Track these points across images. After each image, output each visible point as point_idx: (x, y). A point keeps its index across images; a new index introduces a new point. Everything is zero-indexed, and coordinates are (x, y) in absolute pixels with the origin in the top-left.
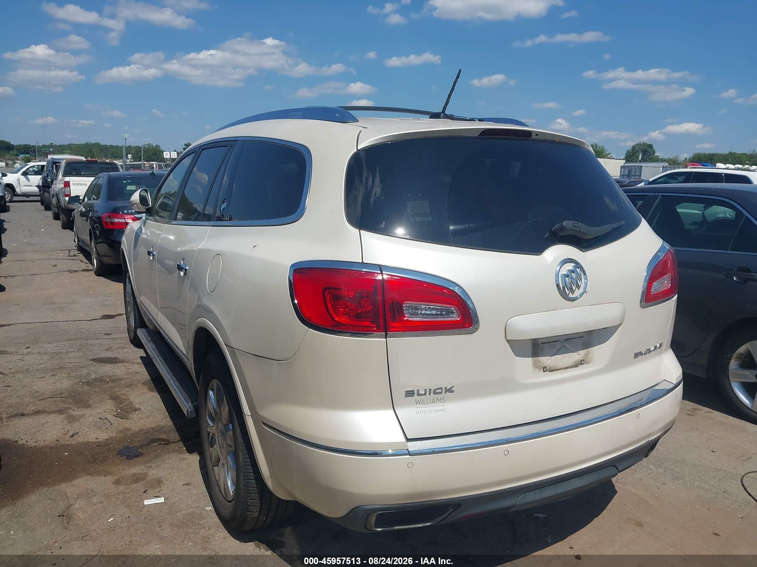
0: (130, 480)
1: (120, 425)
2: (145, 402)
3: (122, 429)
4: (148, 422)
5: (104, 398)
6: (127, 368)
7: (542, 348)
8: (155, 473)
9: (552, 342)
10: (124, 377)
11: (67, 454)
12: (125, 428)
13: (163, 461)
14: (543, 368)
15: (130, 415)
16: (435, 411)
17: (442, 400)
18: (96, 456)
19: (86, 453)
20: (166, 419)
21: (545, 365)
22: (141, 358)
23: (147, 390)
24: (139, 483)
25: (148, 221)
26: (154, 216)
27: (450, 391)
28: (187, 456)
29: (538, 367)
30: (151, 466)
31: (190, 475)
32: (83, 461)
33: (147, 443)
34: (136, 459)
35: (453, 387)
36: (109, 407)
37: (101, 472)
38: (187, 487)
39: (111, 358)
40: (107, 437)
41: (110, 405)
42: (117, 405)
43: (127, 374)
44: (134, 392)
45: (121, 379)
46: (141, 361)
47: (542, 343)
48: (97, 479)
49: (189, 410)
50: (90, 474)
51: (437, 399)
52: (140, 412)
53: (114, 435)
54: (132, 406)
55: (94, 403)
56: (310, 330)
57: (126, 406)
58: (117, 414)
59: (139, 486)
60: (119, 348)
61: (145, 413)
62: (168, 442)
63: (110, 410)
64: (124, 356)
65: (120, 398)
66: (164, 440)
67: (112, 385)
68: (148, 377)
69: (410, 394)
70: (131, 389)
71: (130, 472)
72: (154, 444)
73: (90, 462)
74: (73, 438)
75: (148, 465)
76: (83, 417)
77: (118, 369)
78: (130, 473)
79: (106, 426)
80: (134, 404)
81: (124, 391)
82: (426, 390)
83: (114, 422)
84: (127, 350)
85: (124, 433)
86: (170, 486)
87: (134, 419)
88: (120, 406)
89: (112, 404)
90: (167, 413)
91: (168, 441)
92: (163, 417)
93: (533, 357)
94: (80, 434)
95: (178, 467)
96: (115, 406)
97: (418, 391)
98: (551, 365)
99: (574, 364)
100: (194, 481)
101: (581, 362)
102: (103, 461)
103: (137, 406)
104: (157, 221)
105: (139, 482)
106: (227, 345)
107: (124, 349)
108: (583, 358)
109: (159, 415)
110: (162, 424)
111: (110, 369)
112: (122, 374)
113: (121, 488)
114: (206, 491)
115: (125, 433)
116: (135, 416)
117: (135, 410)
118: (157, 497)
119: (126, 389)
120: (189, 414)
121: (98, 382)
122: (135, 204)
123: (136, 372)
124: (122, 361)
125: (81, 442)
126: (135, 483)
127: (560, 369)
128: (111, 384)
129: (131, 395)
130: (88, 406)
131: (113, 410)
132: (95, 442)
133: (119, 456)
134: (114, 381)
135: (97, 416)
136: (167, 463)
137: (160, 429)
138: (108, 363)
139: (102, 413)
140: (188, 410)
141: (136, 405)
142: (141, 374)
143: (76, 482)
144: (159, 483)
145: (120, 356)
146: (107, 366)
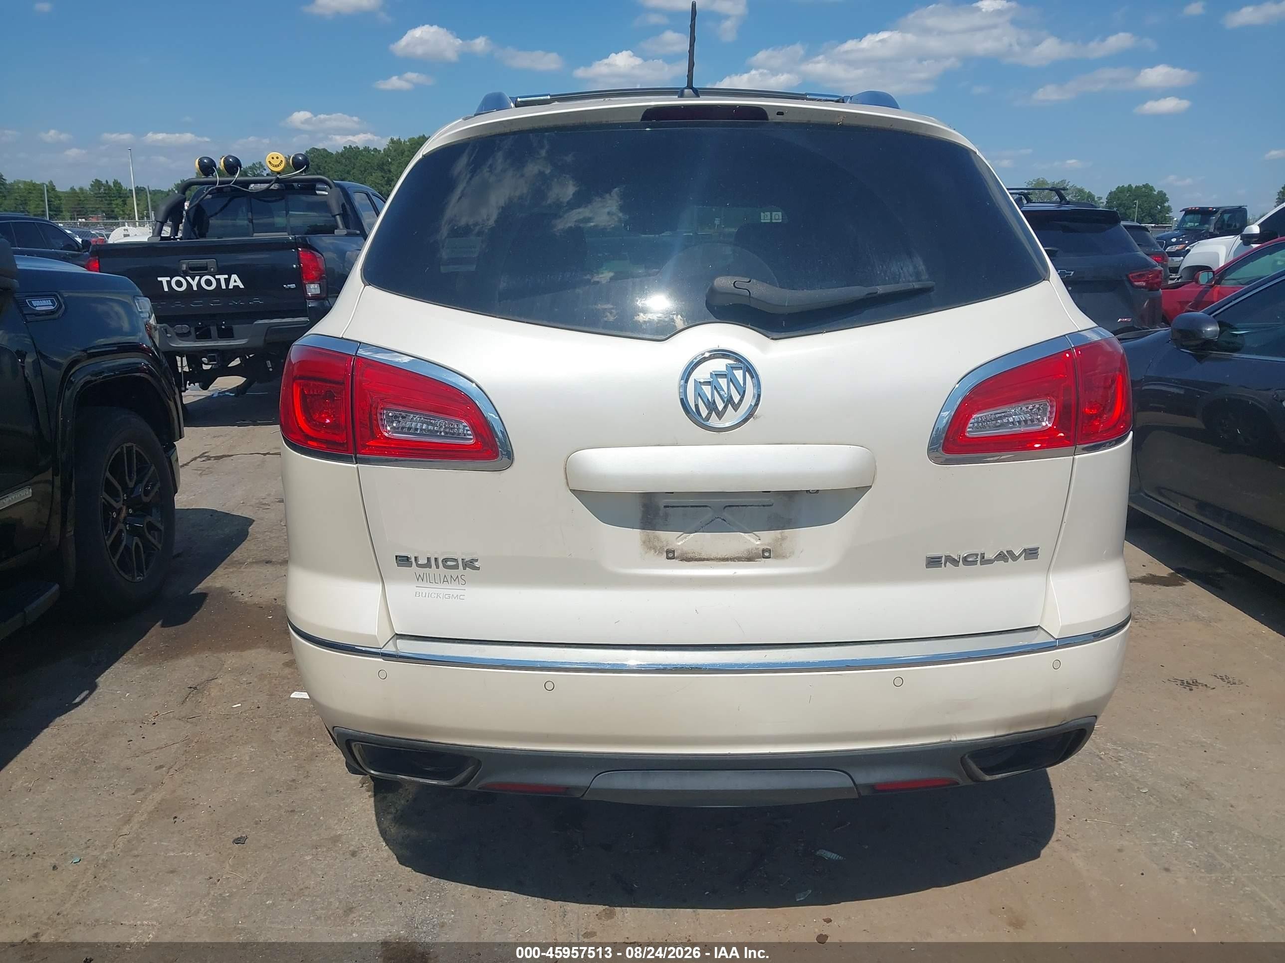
7: (666, 515)
9: (692, 506)
14: (668, 552)
16: (447, 596)
17: (460, 580)
21: (670, 547)
27: (470, 564)
29: (655, 548)
35: (477, 560)
47: (665, 507)
51: (451, 577)
69: (403, 561)
82: (429, 559)
93: (643, 528)
97: (416, 558)
98: (685, 549)
99: (745, 555)
101: (765, 554)
108: (768, 545)
127: (708, 560)
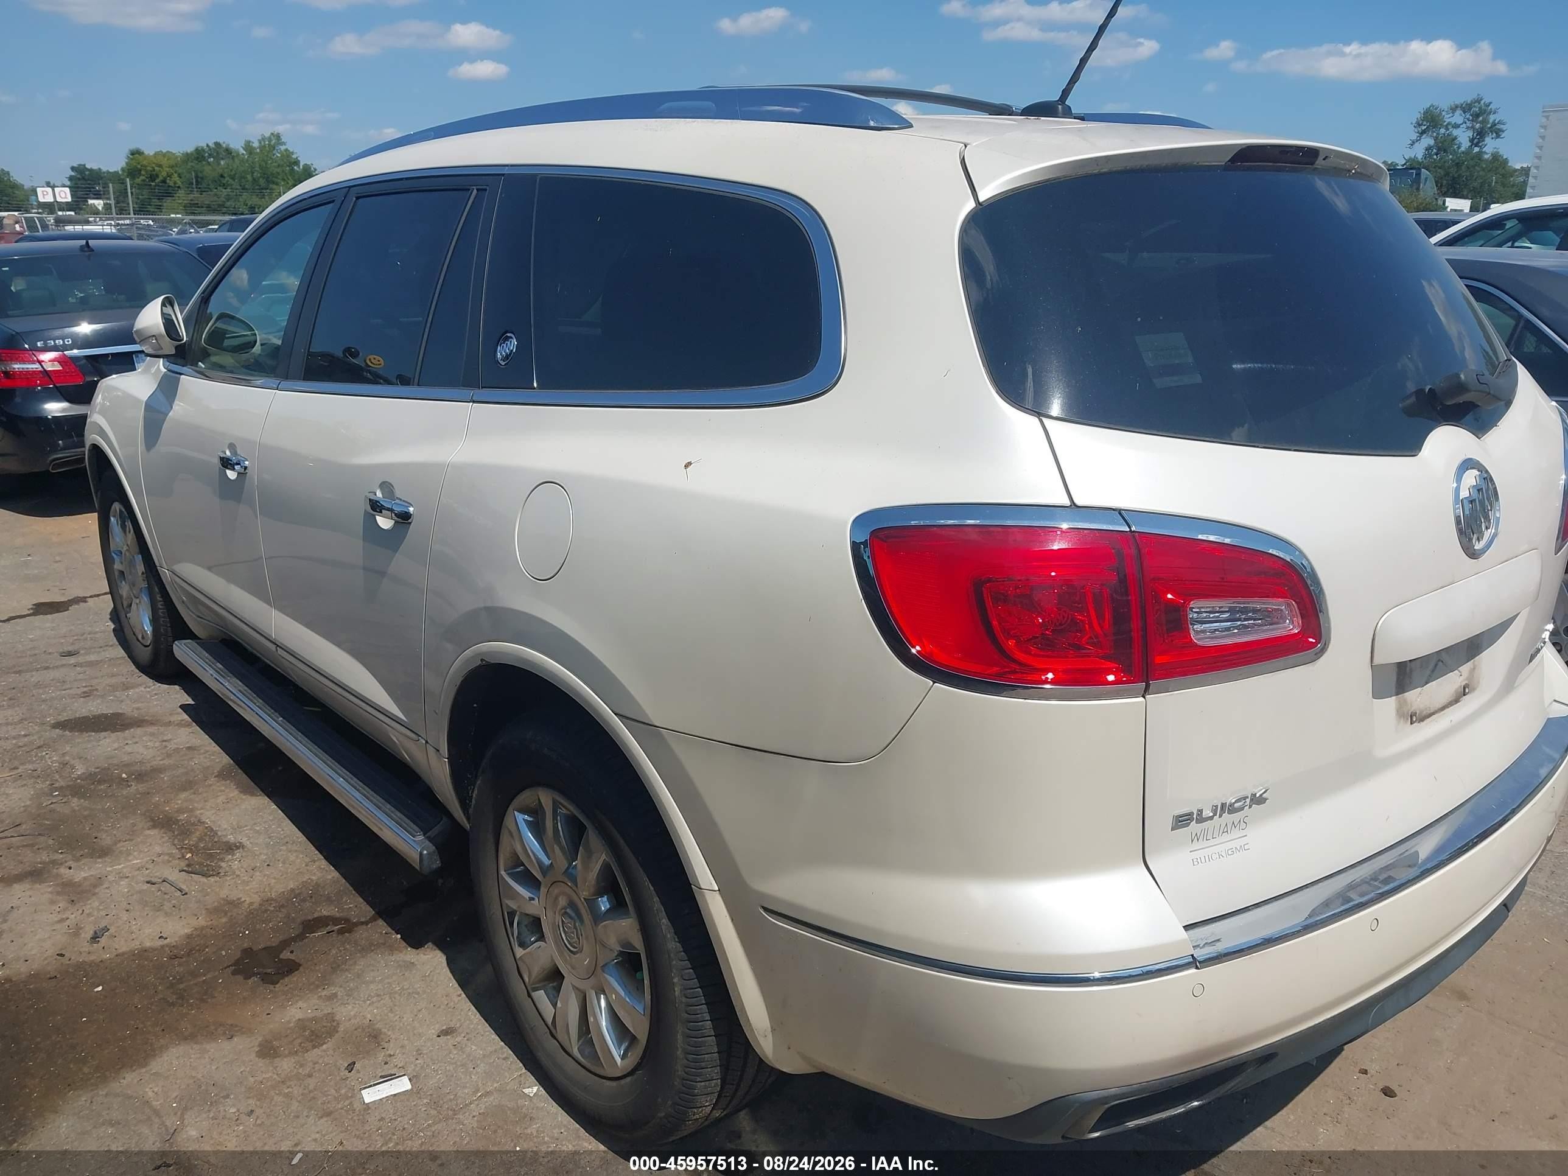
0: (299, 1041)
1: (208, 894)
2: (246, 826)
3: (216, 904)
4: (275, 878)
5: (134, 825)
6: (160, 738)
7: (1411, 672)
8: (352, 1013)
10: (161, 762)
11: (100, 988)
12: (223, 899)
13: (359, 976)
14: (1412, 716)
15: (223, 864)
16: (1229, 852)
17: (1242, 825)
18: (181, 986)
19: (151, 978)
20: (317, 863)
21: (1413, 709)
22: (184, 708)
23: (236, 792)
24: (324, 1047)
25: (182, 376)
26: (196, 365)
27: (1258, 800)
28: (410, 955)
29: (1404, 715)
30: (335, 995)
31: (442, 1007)
32: (152, 1004)
33: (297, 933)
34: (286, 979)
35: (1266, 791)
36: (158, 849)
37: (213, 1028)
38: (449, 1040)
39: (106, 716)
40: (187, 931)
41: (157, 843)
42: (176, 842)
43: (169, 756)
44: (205, 801)
45: (158, 770)
46: (186, 717)
48: (212, 1048)
49: (425, 852)
50: (186, 1039)
51: (1233, 823)
52: (244, 854)
53: (202, 921)
54: (216, 840)
55: (115, 844)
56: (937, 686)
57: (200, 839)
58: (188, 865)
59: (326, 1054)
60: (114, 688)
61: (258, 853)
62: (347, 927)
63: (166, 858)
64: (138, 709)
65: (178, 821)
66: (335, 921)
67: (142, 787)
68: (226, 759)
69: (1182, 821)
70: (195, 794)
71: (287, 1019)
72: (316, 934)
73: (173, 1004)
74: (101, 945)
75: (324, 993)
76: (102, 885)
77: (137, 743)
78: (289, 1022)
79: (174, 902)
80: (219, 833)
81: (180, 802)
82: (1215, 807)
83: (187, 887)
84: (137, 690)
85: (226, 914)
86: (406, 1042)
87: (238, 873)
88: (187, 842)
89: (163, 840)
90: (313, 848)
91: (347, 920)
92: (307, 860)
93: (1397, 694)
94: (112, 930)
95: (403, 989)
96: (174, 845)
97: (1200, 810)
98: (1422, 707)
99: (1454, 697)
100: (460, 1020)
101: (1464, 691)
102: (204, 997)
103: (231, 838)
104: (207, 377)
105: (325, 1043)
106: (628, 718)
107: (127, 688)
108: (1467, 680)
109: (294, 854)
110: (314, 878)
111: (116, 745)
112: (154, 757)
113: (286, 1065)
114: (502, 1043)
115: (229, 914)
116: (234, 863)
117: (231, 848)
118: (389, 1077)
119: (183, 795)
120: (426, 863)
121: (100, 782)
122: (154, 336)
123: (189, 748)
124: (139, 723)
125: (123, 954)
126: (314, 1047)
127: (1434, 713)
128: (134, 787)
129: (202, 809)
130: (104, 853)
131: (170, 855)
132: (162, 947)
133: (240, 978)
134: (140, 777)
135: (139, 877)
136: (372, 982)
137: (314, 893)
138: (106, 731)
139: (147, 866)
140: (421, 854)
141: (226, 836)
142: (202, 751)
143: (157, 1065)
144: (375, 1037)
145: (127, 708)
146: (105, 738)
